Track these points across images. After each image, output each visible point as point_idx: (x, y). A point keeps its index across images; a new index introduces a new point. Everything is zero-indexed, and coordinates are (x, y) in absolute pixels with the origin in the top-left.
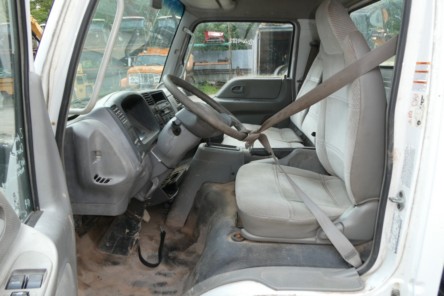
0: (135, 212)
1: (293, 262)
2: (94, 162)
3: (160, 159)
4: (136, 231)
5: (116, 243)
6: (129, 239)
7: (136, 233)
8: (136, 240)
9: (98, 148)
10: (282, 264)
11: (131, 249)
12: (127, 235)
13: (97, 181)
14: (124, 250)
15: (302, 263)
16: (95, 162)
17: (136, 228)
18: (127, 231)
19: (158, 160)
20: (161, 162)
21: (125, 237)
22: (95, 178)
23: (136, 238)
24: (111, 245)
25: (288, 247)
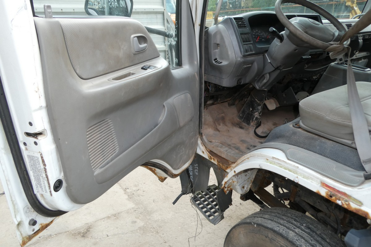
0: (256, 97)
1: (320, 151)
2: (215, 50)
3: (269, 60)
4: (256, 111)
5: (245, 115)
6: (252, 115)
7: (256, 112)
8: (256, 117)
9: (218, 42)
10: (311, 150)
11: (252, 122)
12: (251, 112)
13: (215, 62)
14: (248, 122)
15: (327, 155)
16: (217, 50)
17: (256, 108)
18: (251, 109)
19: (268, 60)
20: (270, 62)
21: (249, 113)
22: (215, 60)
23: (256, 116)
24: (242, 116)
25: (324, 140)
